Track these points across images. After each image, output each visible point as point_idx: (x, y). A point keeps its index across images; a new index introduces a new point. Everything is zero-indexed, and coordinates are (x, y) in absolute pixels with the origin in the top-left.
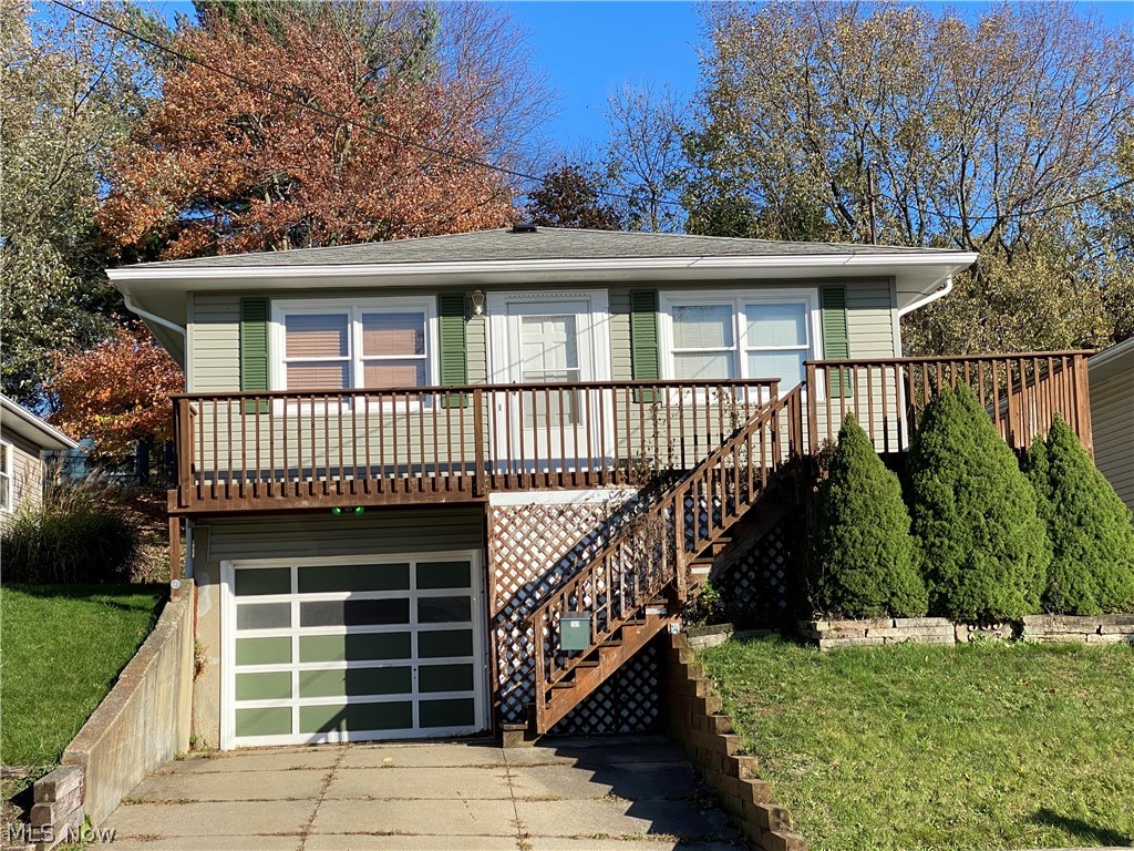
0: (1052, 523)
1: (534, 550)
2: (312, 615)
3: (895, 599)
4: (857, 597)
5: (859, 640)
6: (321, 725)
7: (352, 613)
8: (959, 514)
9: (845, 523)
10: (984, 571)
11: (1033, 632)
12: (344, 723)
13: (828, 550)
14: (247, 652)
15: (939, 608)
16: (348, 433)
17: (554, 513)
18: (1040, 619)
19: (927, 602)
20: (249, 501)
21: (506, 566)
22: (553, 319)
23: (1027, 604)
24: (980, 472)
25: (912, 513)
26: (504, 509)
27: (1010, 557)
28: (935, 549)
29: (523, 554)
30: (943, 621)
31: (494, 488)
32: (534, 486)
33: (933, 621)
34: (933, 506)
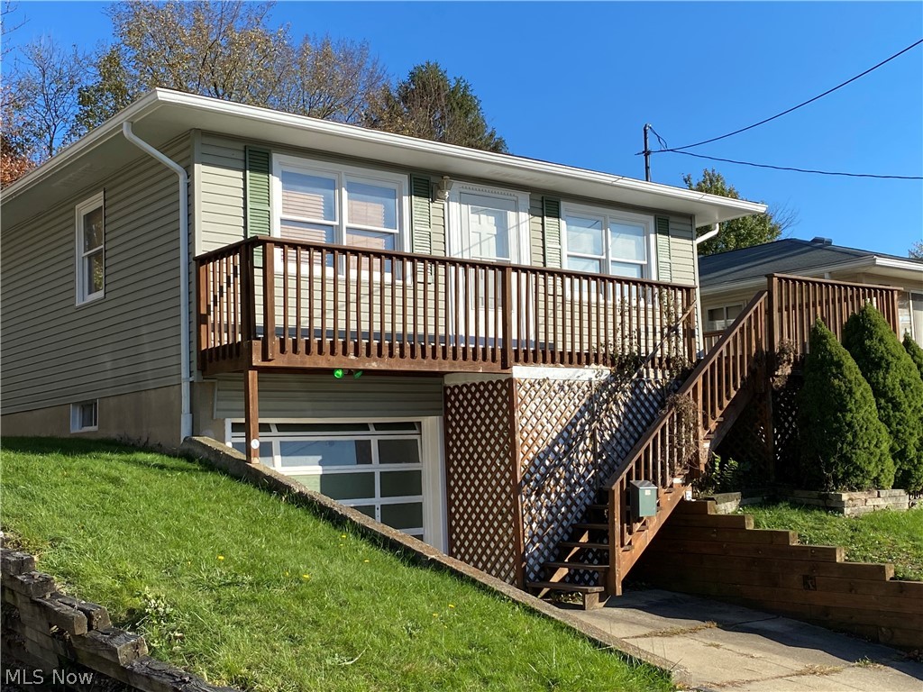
1: (544, 421)
5: (863, 508)
9: (851, 411)
15: (901, 482)
17: (558, 388)
19: (894, 477)
21: (525, 434)
26: (523, 381)
29: (537, 424)
30: (903, 492)
31: (517, 361)
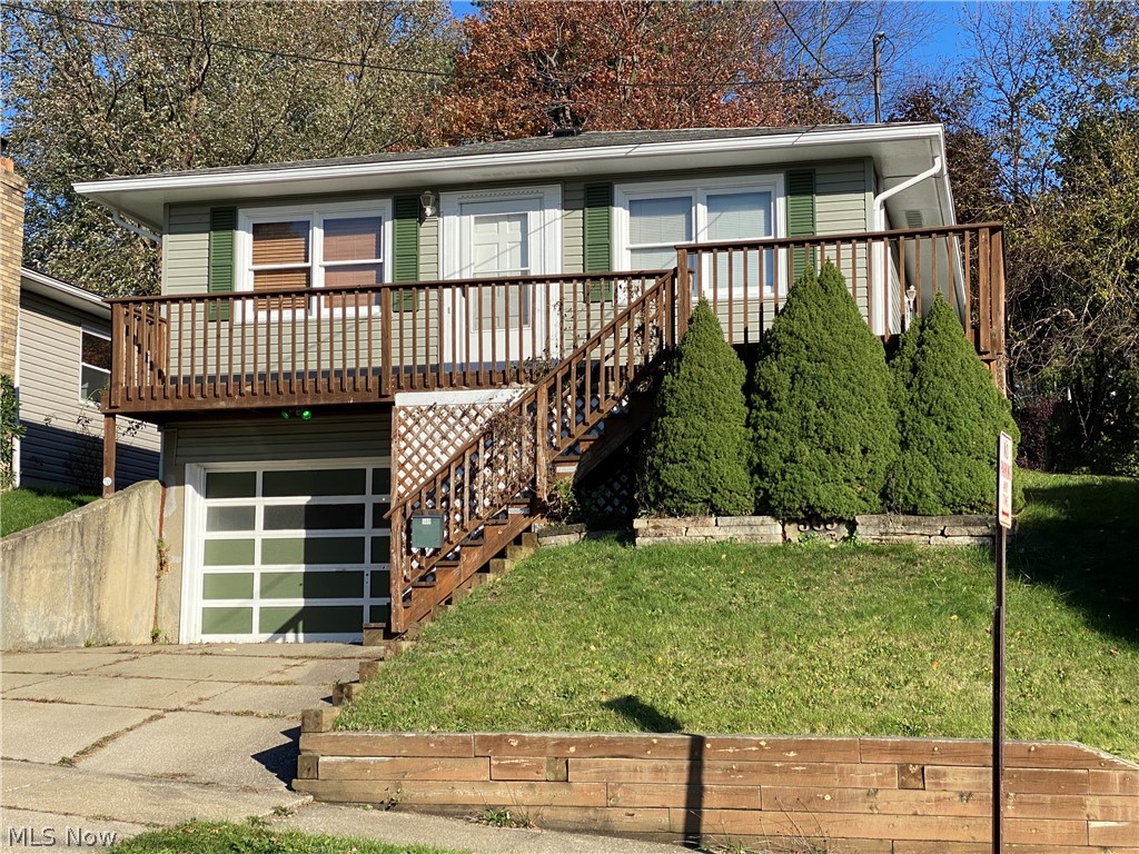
0: (902, 413)
1: (437, 451)
2: (275, 519)
3: (716, 495)
4: (678, 493)
5: (676, 539)
6: (279, 625)
7: (312, 517)
8: (790, 404)
10: (807, 465)
11: (867, 533)
12: (301, 624)
13: (653, 442)
14: (215, 553)
15: (764, 507)
16: (312, 338)
17: (459, 413)
18: (875, 519)
19: (753, 499)
20: (173, 402)
21: (409, 466)
22: (509, 218)
23: (862, 502)
24: (820, 357)
25: (749, 404)
26: (410, 409)
27: (837, 449)
28: (762, 442)
29: (426, 455)
30: (768, 519)
31: (400, 388)
32: (440, 386)
33: (759, 519)
34: (766, 395)
